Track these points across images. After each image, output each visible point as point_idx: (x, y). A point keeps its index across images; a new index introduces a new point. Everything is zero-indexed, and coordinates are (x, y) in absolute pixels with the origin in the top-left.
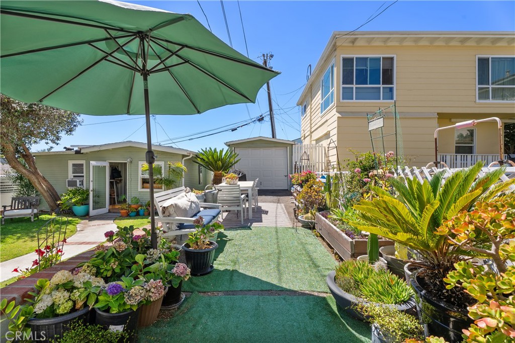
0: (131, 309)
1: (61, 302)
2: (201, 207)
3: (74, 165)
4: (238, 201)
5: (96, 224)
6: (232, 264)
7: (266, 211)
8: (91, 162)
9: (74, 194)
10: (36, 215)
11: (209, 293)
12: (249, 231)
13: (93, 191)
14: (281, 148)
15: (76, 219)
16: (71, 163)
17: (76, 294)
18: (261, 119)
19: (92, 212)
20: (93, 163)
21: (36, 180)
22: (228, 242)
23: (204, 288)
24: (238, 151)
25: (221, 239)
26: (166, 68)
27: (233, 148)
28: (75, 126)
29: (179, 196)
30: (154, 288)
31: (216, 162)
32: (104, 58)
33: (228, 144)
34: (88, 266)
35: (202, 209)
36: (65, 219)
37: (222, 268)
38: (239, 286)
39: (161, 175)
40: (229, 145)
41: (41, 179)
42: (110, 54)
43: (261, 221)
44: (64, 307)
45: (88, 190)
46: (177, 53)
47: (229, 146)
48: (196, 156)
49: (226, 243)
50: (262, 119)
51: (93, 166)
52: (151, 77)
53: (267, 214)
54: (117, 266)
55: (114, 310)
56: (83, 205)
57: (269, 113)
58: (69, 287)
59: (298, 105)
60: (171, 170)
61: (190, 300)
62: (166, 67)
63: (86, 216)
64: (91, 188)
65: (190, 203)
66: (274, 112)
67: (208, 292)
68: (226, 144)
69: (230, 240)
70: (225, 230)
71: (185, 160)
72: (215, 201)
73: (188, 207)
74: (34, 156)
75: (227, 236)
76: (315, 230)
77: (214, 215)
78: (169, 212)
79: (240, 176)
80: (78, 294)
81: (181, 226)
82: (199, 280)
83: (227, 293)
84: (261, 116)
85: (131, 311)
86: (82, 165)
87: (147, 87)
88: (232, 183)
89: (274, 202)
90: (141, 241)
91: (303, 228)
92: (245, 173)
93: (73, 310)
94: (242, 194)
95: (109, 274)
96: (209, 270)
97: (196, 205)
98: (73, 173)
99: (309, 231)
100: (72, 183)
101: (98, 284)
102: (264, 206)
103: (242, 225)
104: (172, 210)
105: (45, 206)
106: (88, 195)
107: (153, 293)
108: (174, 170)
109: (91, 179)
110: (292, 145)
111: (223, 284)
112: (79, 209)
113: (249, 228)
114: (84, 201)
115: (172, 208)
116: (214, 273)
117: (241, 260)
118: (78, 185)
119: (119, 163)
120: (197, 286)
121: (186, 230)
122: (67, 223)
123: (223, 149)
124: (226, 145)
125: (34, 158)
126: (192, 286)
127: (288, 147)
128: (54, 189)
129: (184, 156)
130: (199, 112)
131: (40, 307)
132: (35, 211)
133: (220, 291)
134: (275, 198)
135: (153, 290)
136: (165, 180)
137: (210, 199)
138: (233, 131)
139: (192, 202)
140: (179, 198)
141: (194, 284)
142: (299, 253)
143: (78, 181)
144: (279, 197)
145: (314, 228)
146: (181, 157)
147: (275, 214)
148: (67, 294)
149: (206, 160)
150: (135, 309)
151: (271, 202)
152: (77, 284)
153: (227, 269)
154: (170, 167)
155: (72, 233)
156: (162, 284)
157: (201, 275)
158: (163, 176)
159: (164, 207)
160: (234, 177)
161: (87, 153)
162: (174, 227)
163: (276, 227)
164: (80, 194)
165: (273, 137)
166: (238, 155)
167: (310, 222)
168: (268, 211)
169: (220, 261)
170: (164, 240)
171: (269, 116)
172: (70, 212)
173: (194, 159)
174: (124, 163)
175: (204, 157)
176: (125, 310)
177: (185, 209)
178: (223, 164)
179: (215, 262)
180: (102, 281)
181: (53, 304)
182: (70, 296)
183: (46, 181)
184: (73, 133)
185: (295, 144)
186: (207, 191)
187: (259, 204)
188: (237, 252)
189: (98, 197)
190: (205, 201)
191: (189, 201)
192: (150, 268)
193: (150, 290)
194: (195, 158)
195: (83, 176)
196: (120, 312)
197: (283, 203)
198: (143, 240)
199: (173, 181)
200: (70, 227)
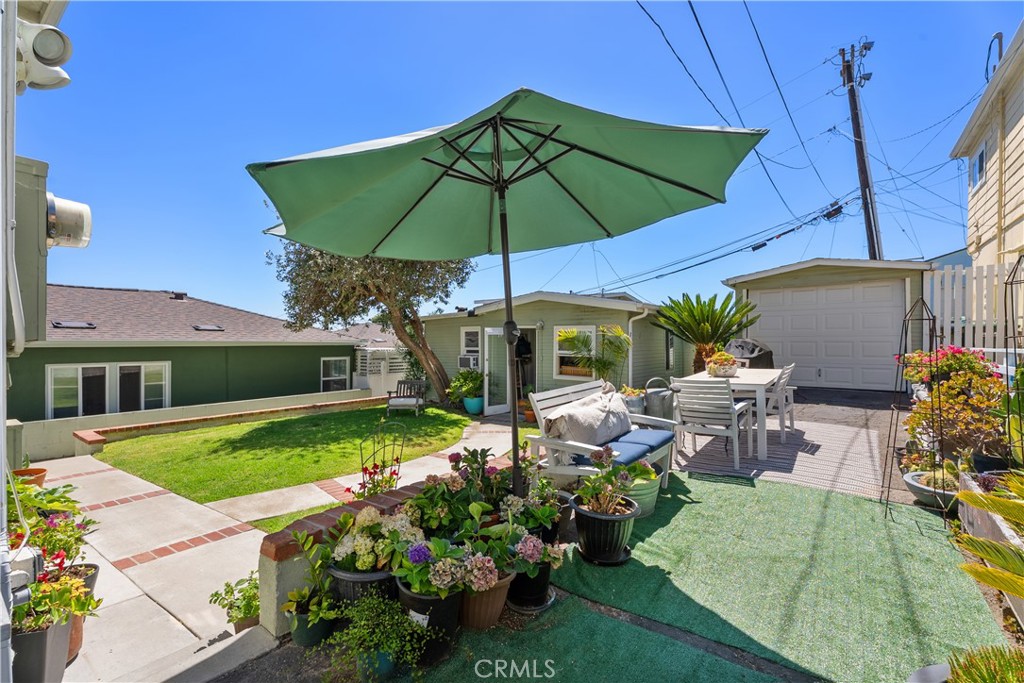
0: (438, 595)
1: (362, 553)
2: (633, 423)
3: (467, 334)
4: (727, 416)
5: (488, 430)
6: (675, 557)
7: (813, 445)
8: (486, 329)
9: (465, 380)
10: (421, 408)
11: (602, 608)
12: (747, 489)
13: (490, 374)
14: (885, 284)
15: (466, 418)
16: (464, 330)
17: (381, 545)
18: (834, 212)
19: (488, 410)
20: (488, 330)
21: (423, 357)
22: (687, 505)
23: (597, 592)
24: (755, 298)
25: (674, 497)
26: (542, 167)
27: (745, 291)
28: (467, 273)
29: (586, 399)
30: (479, 569)
31: (699, 324)
32: (445, 173)
33: (731, 283)
34: (411, 506)
35: (634, 427)
36: (455, 417)
37: (648, 561)
38: (669, 613)
39: (590, 350)
40: (735, 284)
41: (429, 355)
42: (450, 168)
43: (789, 469)
44: (364, 562)
45: (482, 375)
46: (553, 136)
47: (734, 286)
48: (658, 312)
49: (682, 507)
50: (838, 211)
51: (490, 336)
52: (512, 191)
53: (813, 454)
54: (446, 514)
55: (416, 589)
56: (476, 397)
57: (859, 193)
58: (374, 533)
59: (955, 156)
60: (606, 341)
61: (560, 608)
62: (541, 165)
63: (479, 416)
64: (486, 372)
65: (604, 414)
66: (875, 189)
67: (601, 604)
68: (726, 283)
69: (693, 502)
70: (690, 477)
71: (634, 322)
72: (668, 414)
73: (599, 423)
74: (423, 322)
75: (690, 492)
76: (956, 522)
77: (653, 443)
78: (558, 430)
79: (755, 354)
80: (382, 546)
81: (579, 460)
82: (592, 573)
83: (637, 620)
84: (832, 205)
85: (437, 597)
86: (477, 333)
87: (505, 209)
88: (722, 372)
89: (847, 424)
90: (496, 478)
91: (916, 509)
92: (770, 347)
93: (374, 569)
94: (737, 400)
95: (434, 524)
96: (622, 557)
97: (619, 418)
98: (467, 346)
99: (938, 521)
100: (464, 362)
101: (411, 539)
102: (811, 430)
103: (735, 471)
104: (563, 427)
105: (434, 396)
106: (482, 381)
107: (476, 577)
108: (611, 343)
109: (486, 357)
110: (922, 272)
111: (637, 597)
112: (471, 403)
113: (750, 482)
114: (477, 392)
115: (564, 423)
116: (627, 568)
117: (698, 555)
118: (472, 366)
119: (528, 329)
120: (587, 584)
121: (587, 468)
122: (455, 423)
123: (716, 296)
124: (727, 285)
125: (424, 325)
126: (577, 581)
127: (908, 280)
128: (443, 370)
129: (632, 314)
130: (609, 235)
131: (340, 552)
132: (421, 401)
133: (624, 611)
134: (860, 412)
135: (475, 572)
136: (597, 361)
137: (656, 409)
138: (754, 249)
139: (609, 412)
140: (584, 404)
141: (582, 579)
142: (873, 576)
143: (472, 358)
144: (870, 412)
145: (952, 514)
146: (626, 316)
147: (840, 454)
148: (369, 543)
149: (678, 320)
150: (443, 596)
151: (838, 422)
152: (384, 531)
153: (657, 567)
154: (604, 336)
155: (454, 441)
156: (494, 566)
157: (600, 564)
158: (593, 353)
159: (550, 421)
160: (726, 360)
161: (482, 315)
162: (567, 459)
163: (829, 492)
164: (474, 380)
165: (873, 256)
166: (754, 307)
167: (939, 494)
168: (818, 447)
169: (651, 544)
170: (544, 481)
171: (860, 201)
172: (460, 408)
173: (653, 319)
174: (531, 329)
175: (673, 315)
176: (429, 593)
177: (591, 426)
178: (715, 329)
179: (640, 544)
180: (420, 534)
181: (354, 553)
182: (373, 547)
183: (435, 358)
184: (465, 284)
185: (931, 270)
186: (650, 391)
187: (798, 425)
188: (696, 532)
189: (497, 385)
190: (646, 411)
191: (603, 411)
192: (489, 531)
193: (472, 571)
194: (654, 316)
195: (477, 352)
196: (420, 594)
197: (875, 427)
198: (498, 476)
199: (611, 364)
200: (455, 430)
